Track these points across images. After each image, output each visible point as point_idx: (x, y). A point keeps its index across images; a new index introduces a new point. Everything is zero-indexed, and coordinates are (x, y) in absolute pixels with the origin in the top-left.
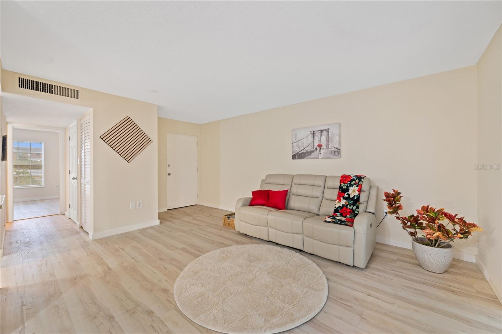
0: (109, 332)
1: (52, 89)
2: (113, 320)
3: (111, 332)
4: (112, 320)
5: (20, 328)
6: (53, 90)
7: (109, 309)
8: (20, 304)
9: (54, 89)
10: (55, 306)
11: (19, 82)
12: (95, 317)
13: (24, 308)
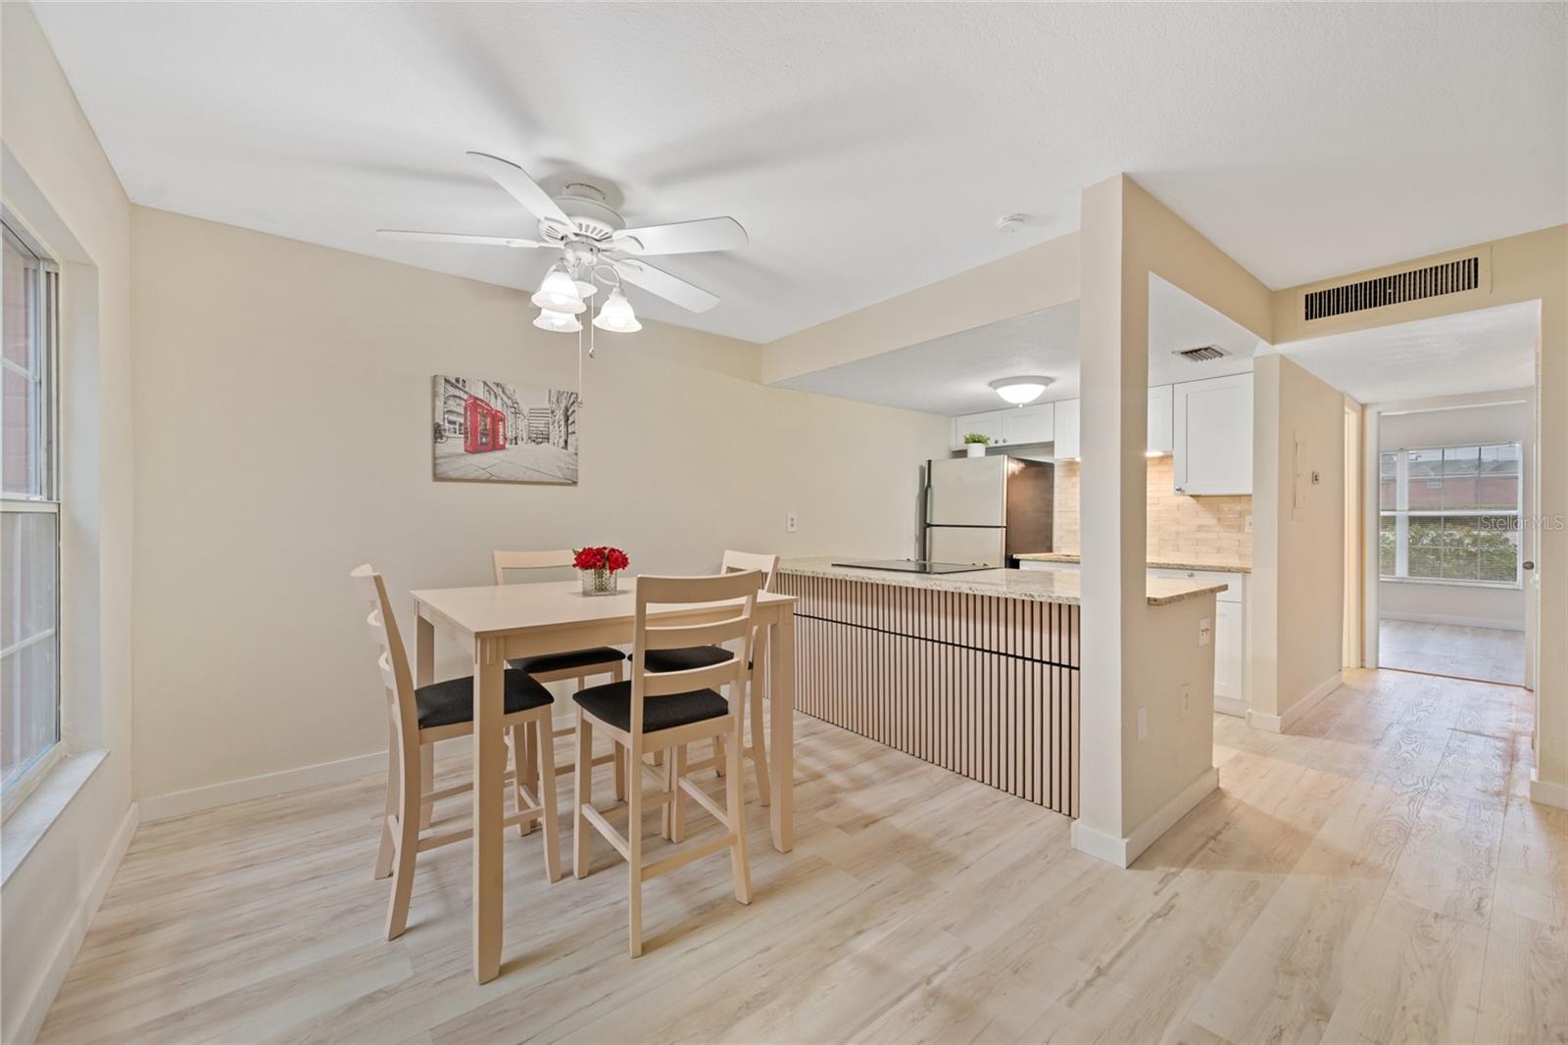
0: (1277, 1030)
1: (1388, 291)
2: (1318, 1020)
3: (1281, 1034)
4: (1317, 1017)
5: (1173, 870)
6: (1391, 291)
7: (1340, 992)
8: (1212, 834)
9: (1395, 288)
10: (1252, 882)
11: (1307, 308)
12: (1291, 974)
13: (1212, 844)
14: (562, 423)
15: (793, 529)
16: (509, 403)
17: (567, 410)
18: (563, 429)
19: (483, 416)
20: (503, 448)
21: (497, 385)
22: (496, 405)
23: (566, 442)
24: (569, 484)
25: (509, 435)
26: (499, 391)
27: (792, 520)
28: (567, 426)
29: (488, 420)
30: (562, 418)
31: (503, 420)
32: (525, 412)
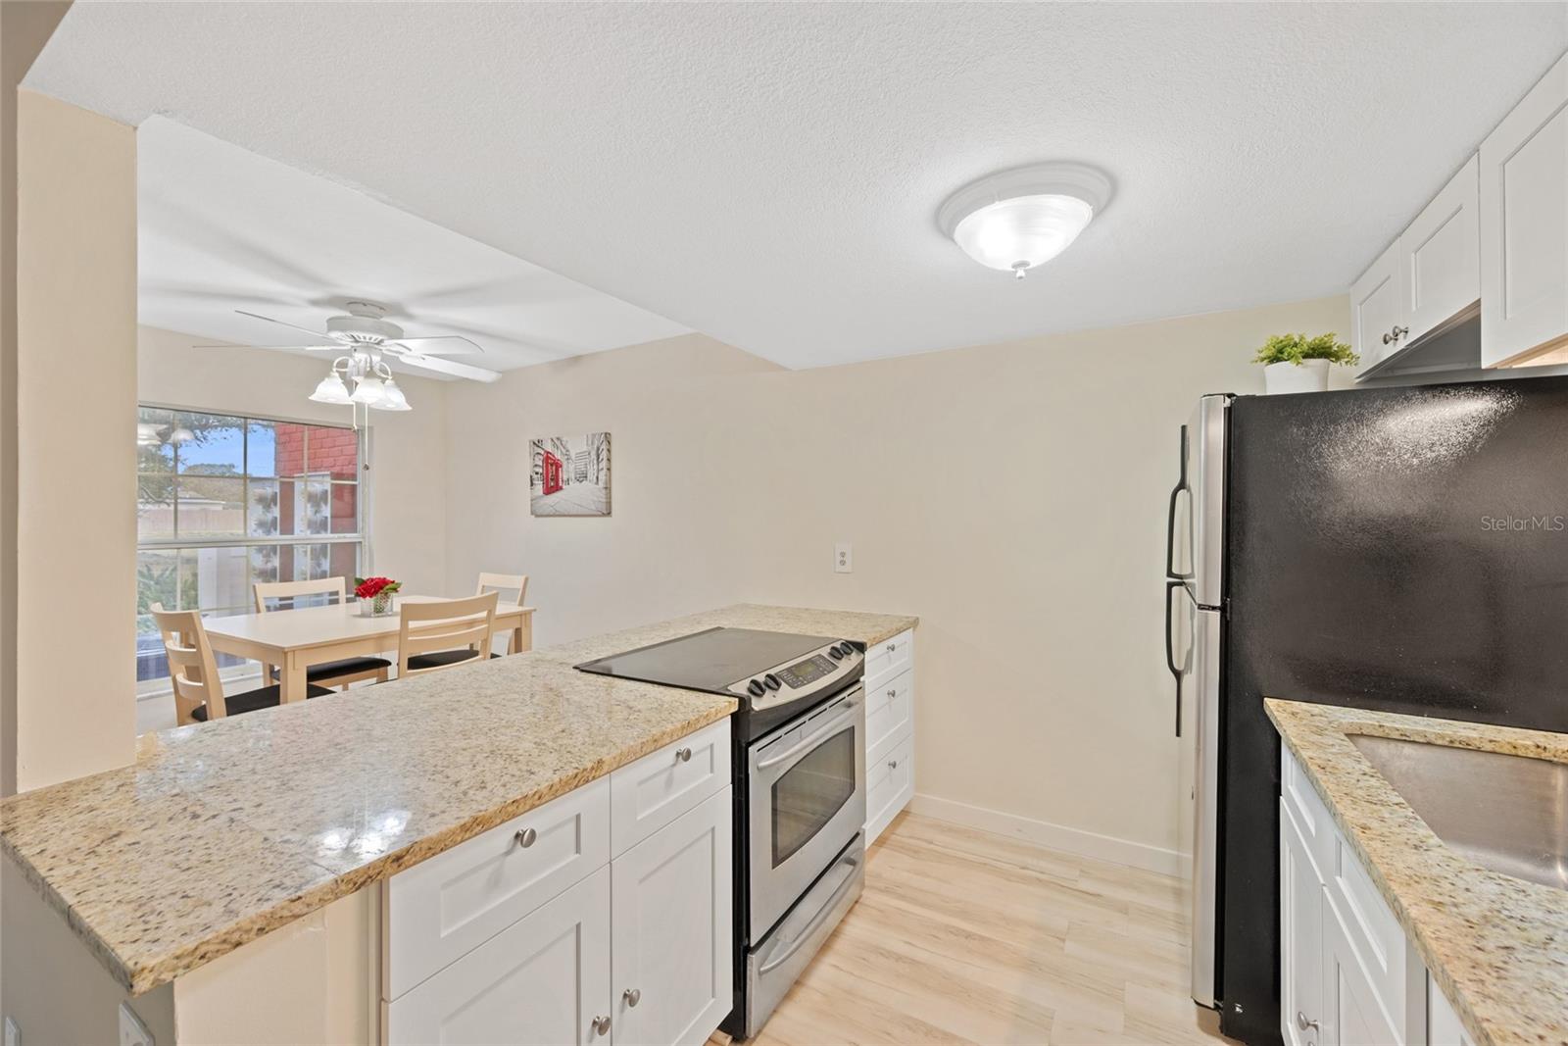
14: (595, 462)
15: (847, 568)
16: (564, 451)
17: (598, 449)
18: (595, 467)
19: (552, 465)
20: (561, 488)
21: (558, 439)
22: (558, 456)
23: (597, 478)
24: (600, 516)
25: (565, 478)
26: (558, 443)
27: (843, 555)
28: (598, 463)
29: (554, 468)
30: (596, 458)
31: (561, 466)
32: (573, 457)
